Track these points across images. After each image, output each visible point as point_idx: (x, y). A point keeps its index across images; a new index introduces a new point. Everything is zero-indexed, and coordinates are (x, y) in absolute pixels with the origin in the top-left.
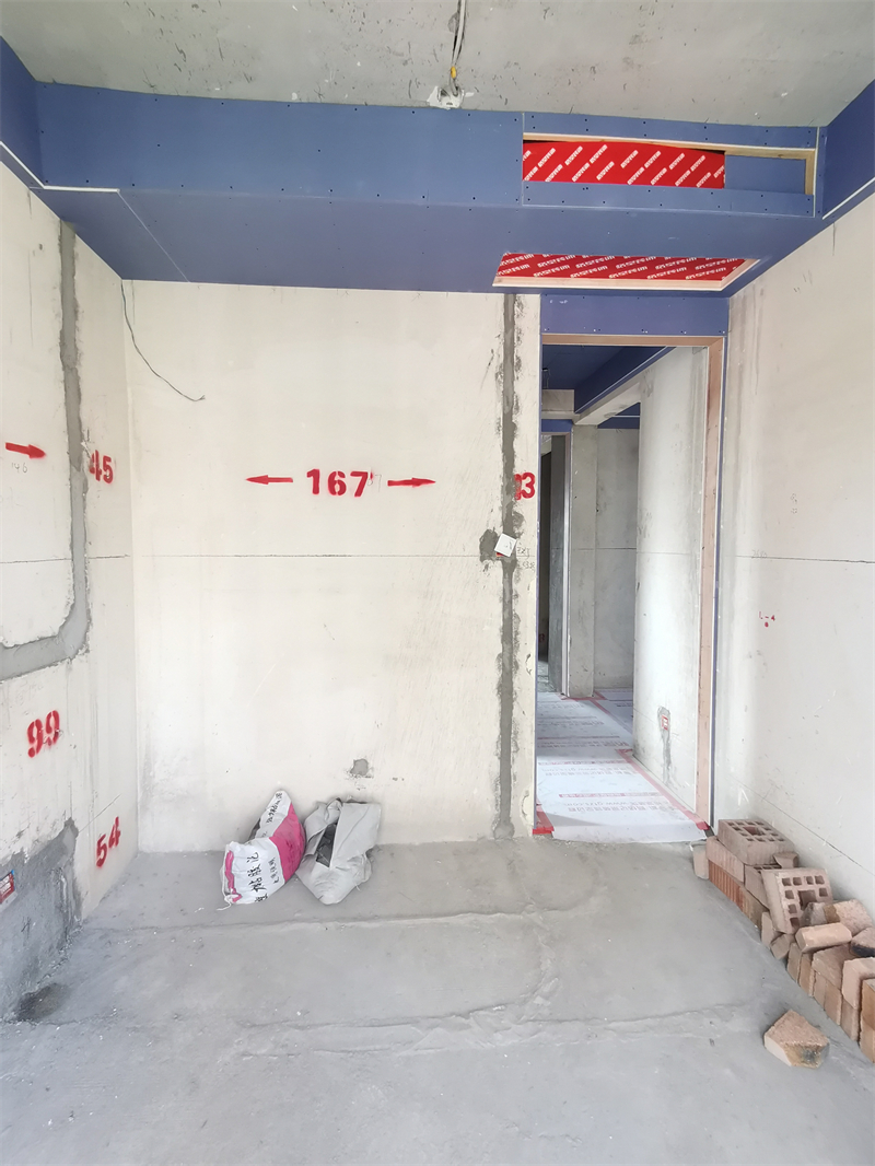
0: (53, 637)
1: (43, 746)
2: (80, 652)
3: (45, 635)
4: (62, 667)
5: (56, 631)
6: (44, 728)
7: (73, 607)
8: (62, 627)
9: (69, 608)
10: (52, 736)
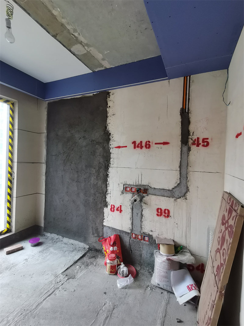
0: (169, 190)
1: (162, 216)
2: (182, 198)
3: (165, 188)
4: (172, 200)
5: (171, 189)
6: (163, 211)
7: (179, 184)
8: (173, 188)
9: (177, 184)
10: (166, 215)
